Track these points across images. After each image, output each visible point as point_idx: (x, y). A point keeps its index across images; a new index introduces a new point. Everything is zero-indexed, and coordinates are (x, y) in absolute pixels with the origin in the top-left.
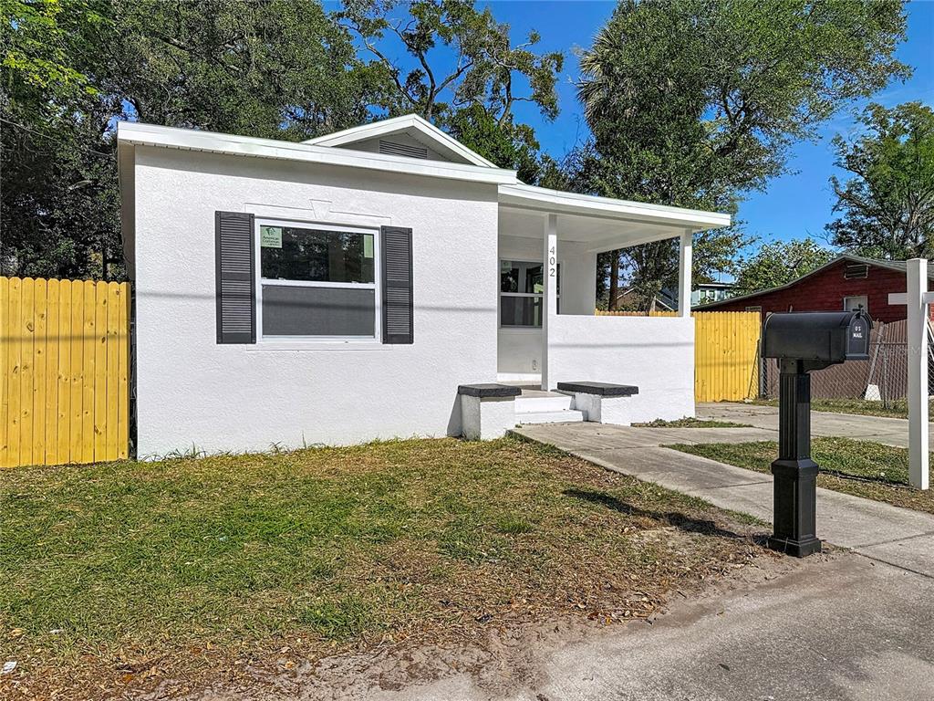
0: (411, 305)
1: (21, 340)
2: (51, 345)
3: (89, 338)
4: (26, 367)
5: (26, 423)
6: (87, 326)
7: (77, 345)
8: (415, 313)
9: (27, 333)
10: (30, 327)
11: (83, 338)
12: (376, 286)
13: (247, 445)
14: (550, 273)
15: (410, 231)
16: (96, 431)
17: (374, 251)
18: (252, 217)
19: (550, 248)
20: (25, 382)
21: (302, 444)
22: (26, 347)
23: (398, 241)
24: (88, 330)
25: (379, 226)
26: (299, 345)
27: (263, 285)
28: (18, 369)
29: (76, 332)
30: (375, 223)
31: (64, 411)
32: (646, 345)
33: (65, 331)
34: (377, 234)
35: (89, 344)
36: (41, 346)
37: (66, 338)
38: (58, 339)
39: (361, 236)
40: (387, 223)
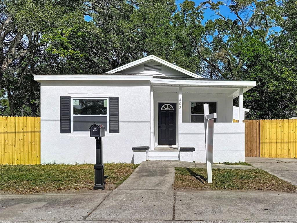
0: (118, 121)
1: (21, 132)
2: (27, 134)
3: (36, 132)
4: (22, 139)
5: (22, 154)
6: (35, 128)
7: (33, 133)
8: (120, 123)
9: (22, 131)
10: (23, 129)
11: (34, 132)
12: (107, 115)
13: (69, 162)
14: (179, 108)
15: (118, 98)
16: (37, 157)
17: (107, 105)
18: (70, 97)
19: (179, 99)
20: (22, 143)
21: (84, 163)
22: (22, 134)
23: (115, 101)
24: (36, 130)
25: (108, 97)
26: (83, 134)
27: (74, 117)
28: (20, 140)
29: (33, 130)
30: (107, 96)
31: (30, 151)
32: (221, 134)
33: (30, 130)
34: (108, 99)
35: (36, 133)
36: (25, 134)
37: (30, 132)
38: (29, 132)
39: (103, 100)
40: (111, 96)
